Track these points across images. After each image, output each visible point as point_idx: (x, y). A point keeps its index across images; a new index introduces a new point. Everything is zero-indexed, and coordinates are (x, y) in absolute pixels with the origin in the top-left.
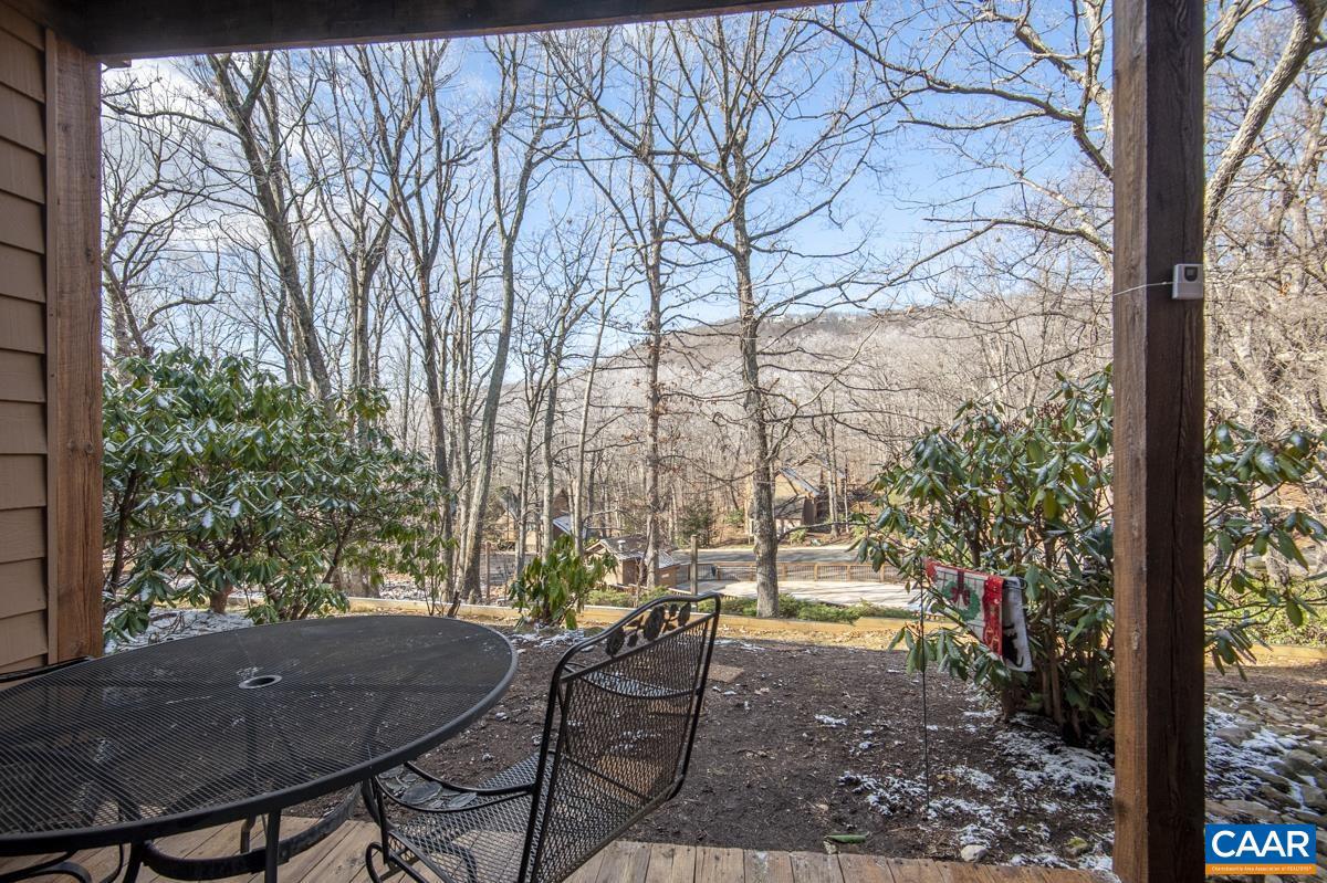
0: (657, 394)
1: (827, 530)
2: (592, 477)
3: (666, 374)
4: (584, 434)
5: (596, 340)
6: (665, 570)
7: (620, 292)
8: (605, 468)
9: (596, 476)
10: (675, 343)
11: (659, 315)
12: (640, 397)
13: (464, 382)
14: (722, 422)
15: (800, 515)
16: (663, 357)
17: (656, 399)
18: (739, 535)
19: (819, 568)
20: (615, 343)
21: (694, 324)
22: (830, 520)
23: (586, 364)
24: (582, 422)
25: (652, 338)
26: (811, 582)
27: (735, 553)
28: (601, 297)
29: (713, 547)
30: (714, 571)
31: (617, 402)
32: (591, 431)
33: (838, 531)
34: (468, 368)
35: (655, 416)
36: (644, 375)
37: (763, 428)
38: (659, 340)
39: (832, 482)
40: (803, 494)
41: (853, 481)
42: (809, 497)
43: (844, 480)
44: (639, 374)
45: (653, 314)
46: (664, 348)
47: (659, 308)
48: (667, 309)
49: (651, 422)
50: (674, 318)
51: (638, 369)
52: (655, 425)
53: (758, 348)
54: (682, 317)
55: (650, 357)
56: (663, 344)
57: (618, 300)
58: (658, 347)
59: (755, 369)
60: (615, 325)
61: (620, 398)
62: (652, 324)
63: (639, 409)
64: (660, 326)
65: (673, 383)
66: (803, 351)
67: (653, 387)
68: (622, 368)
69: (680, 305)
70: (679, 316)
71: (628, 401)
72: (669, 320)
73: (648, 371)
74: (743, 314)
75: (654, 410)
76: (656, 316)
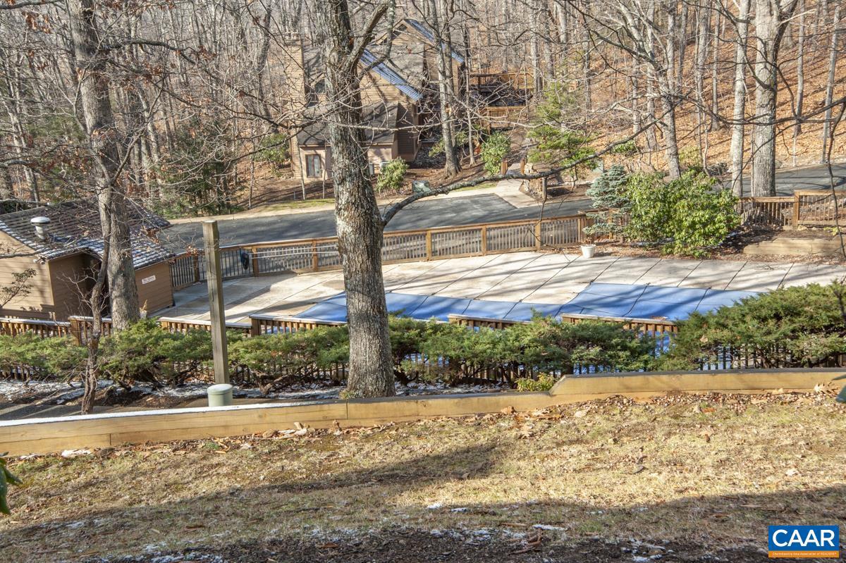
1: (438, 163)
6: (147, 269)
15: (390, 141)
18: (283, 183)
19: (433, 235)
27: (282, 219)
29: (239, 210)
30: (245, 260)
33: (457, 162)
39: (443, 73)
40: (394, 99)
41: (476, 67)
42: (404, 105)
43: (463, 67)
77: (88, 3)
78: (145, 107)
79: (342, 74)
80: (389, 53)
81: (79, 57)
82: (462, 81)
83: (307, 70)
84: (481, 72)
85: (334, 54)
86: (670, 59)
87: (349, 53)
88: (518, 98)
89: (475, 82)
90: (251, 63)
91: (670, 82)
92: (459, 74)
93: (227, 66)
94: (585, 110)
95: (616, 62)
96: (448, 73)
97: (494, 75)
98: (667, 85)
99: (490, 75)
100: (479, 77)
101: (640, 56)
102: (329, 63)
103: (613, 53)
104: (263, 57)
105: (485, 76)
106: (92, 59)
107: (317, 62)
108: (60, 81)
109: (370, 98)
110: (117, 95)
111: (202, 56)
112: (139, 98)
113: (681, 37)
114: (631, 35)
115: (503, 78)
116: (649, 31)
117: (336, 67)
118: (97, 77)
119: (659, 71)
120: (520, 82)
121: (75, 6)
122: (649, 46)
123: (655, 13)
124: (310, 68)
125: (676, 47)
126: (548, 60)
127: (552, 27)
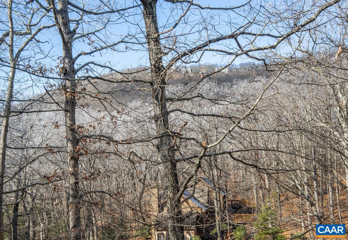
0: (76, 136)
3: (83, 118)
7: (29, 36)
8: (30, 200)
10: (90, 88)
11: (72, 61)
12: (60, 138)
15: (194, 228)
16: (80, 102)
17: (75, 142)
21: (107, 71)
25: (68, 84)
31: (37, 141)
33: (222, 238)
35: (75, 159)
36: (61, 117)
37: (174, 165)
38: (74, 85)
39: (216, 199)
40: (196, 209)
41: (230, 197)
42: (200, 212)
43: (224, 197)
44: (58, 117)
45: (66, 61)
46: (80, 93)
47: (71, 55)
48: (79, 55)
49: (72, 162)
50: (87, 64)
51: (57, 112)
52: (75, 166)
53: (167, 94)
54: (95, 64)
55: (67, 102)
56: (79, 89)
57: (27, 44)
58: (73, 92)
59: (165, 114)
60: (27, 69)
61: (40, 139)
62: (66, 70)
63: (60, 150)
64: (75, 72)
65: (91, 126)
66: (203, 97)
67: (73, 130)
68: (40, 111)
69: (92, 52)
70: (92, 63)
71: (47, 142)
72: (83, 67)
73: (66, 115)
74: (153, 63)
75: (74, 151)
76: (69, 62)
77: (77, 179)
78: (93, 215)
79: (174, 202)
80: (193, 194)
81: (71, 200)
82: (225, 203)
83: (160, 198)
84: (232, 199)
85: (171, 194)
86: (316, 199)
87: (177, 193)
88: (250, 211)
89: (230, 203)
90: (137, 195)
91: (318, 209)
92: (223, 200)
93: (128, 198)
94: (279, 218)
95: (292, 198)
96: (218, 199)
97: (238, 200)
98: (316, 211)
99: (236, 200)
100: (232, 201)
101: (303, 197)
102: (169, 197)
103: (290, 194)
104: (142, 193)
105: (234, 201)
106: (76, 201)
107: (164, 194)
108: (62, 208)
109: (185, 209)
110: (83, 212)
111: (118, 195)
112: (91, 212)
113: (320, 190)
114: (297, 188)
115: (243, 202)
116: (306, 187)
117: (172, 199)
118: (76, 207)
119: (312, 205)
120: (249, 204)
121: (72, 180)
122: (306, 193)
123: (308, 180)
124: (161, 197)
125: (319, 194)
126: (261, 195)
127: (262, 182)
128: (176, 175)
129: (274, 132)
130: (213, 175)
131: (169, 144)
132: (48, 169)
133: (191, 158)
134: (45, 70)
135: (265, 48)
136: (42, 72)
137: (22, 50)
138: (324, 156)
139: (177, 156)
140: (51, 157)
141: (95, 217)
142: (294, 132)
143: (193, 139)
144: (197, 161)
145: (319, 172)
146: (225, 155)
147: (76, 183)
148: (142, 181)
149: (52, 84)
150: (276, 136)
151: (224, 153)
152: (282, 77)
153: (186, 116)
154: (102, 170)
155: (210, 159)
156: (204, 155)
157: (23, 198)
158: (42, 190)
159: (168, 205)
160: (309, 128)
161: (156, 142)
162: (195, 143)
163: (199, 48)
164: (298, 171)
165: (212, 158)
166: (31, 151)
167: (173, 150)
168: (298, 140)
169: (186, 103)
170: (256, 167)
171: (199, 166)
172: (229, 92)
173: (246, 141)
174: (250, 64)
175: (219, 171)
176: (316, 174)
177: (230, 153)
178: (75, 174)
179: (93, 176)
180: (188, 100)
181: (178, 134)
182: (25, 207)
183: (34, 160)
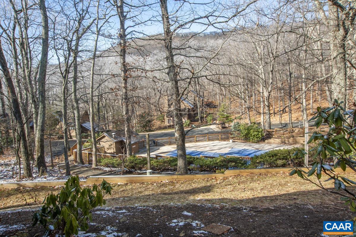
0: (126, 68)
1: (197, 121)
2: (98, 105)
3: (129, 59)
4: (92, 88)
5: (95, 43)
6: (134, 144)
7: (105, 20)
8: (104, 101)
9: (100, 104)
10: (133, 44)
11: (124, 30)
12: (118, 70)
13: (28, 63)
14: (156, 80)
15: (187, 116)
16: (127, 51)
17: (125, 71)
18: (163, 125)
19: (196, 137)
20: (104, 44)
22: (199, 117)
23: (90, 55)
24: (91, 82)
25: (122, 42)
26: (194, 143)
27: (162, 133)
28: (96, 22)
29: (153, 131)
30: (154, 142)
31: (107, 71)
32: (95, 86)
33: (201, 120)
34: (29, 57)
35: (125, 80)
36: (119, 59)
38: (125, 42)
39: (198, 101)
40: (188, 107)
41: (206, 100)
42: (190, 108)
43: (203, 100)
44: (117, 59)
45: (122, 30)
46: (128, 46)
47: (124, 27)
48: (128, 28)
49: (124, 81)
50: (132, 32)
51: (116, 57)
52: (126, 83)
53: (173, 46)
54: (136, 32)
55: (121, 51)
56: (127, 44)
57: (104, 23)
58: (125, 46)
59: (172, 56)
60: (103, 35)
61: (108, 70)
62: (121, 35)
63: (118, 75)
64: (125, 36)
65: (133, 63)
66: (191, 48)
67: (124, 65)
68: (108, 56)
69: (134, 26)
70: (134, 31)
71: (112, 72)
72: (130, 33)
73: (121, 57)
74: (166, 30)
75: (125, 76)
76: (123, 31)
77: (126, 90)
79: (177, 102)
80: (187, 97)
81: (124, 100)
82: (203, 103)
85: (175, 97)
86: (247, 99)
87: (178, 97)
88: (215, 107)
89: (206, 103)
90: (157, 100)
93: (152, 101)
94: (230, 110)
98: (247, 105)
99: (209, 102)
101: (241, 99)
102: (174, 100)
103: (235, 98)
104: (159, 98)
106: (126, 101)
109: (182, 107)
110: (130, 107)
111: (148, 98)
113: (249, 95)
114: (239, 94)
115: (212, 102)
116: (243, 93)
117: (176, 100)
118: (127, 104)
119: (245, 102)
120: (215, 103)
121: (124, 91)
122: (243, 97)
123: (244, 90)
124: (169, 100)
125: (249, 97)
126: (221, 99)
127: (222, 92)
128: (178, 88)
129: (228, 66)
130: (197, 89)
131: (174, 71)
132: (112, 85)
133: (186, 79)
134: (111, 36)
135: (223, 22)
136: (110, 36)
137: (102, 26)
138: (251, 78)
139: (178, 78)
140: (113, 79)
141: (135, 110)
142: (237, 66)
143: (187, 69)
144: (189, 80)
145: (249, 86)
146: (203, 78)
147: (126, 92)
148: (159, 91)
149: (115, 42)
150: (229, 68)
151: (203, 76)
152: (231, 38)
153: (182, 57)
154: (139, 86)
155: (195, 80)
156: (192, 78)
157: (102, 100)
158: (110, 96)
159: (174, 104)
160: (244, 64)
161: (167, 71)
162: (188, 71)
163: (189, 22)
164: (239, 86)
165: (196, 80)
166: (104, 76)
167: (176, 74)
168: (239, 70)
169: (182, 51)
170: (219, 83)
171: (190, 83)
172: (205, 45)
173: (213, 71)
174: (215, 32)
175: (200, 86)
176: (247, 87)
177: (206, 76)
178: (126, 88)
179: (134, 89)
180: (184, 49)
181: (179, 66)
182: (102, 104)
183: (106, 81)
